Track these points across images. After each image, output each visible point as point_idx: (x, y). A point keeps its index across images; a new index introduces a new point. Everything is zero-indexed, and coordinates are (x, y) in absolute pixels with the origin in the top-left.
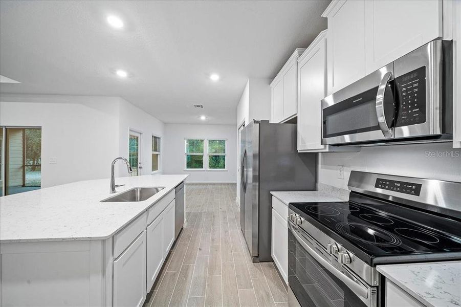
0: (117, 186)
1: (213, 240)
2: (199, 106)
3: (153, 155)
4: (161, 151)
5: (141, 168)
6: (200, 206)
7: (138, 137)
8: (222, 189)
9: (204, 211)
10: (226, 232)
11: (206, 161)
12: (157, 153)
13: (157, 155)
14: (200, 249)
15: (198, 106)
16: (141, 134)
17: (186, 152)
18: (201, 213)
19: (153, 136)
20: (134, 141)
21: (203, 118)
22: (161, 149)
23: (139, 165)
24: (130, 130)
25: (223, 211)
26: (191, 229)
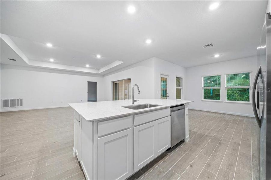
0: (136, 101)
1: (209, 165)
2: (209, 45)
3: (177, 89)
4: (183, 87)
5: (168, 96)
6: (208, 130)
7: (166, 78)
8: (242, 121)
9: (211, 135)
10: (231, 165)
11: (223, 94)
12: (180, 88)
13: (181, 89)
14: (191, 166)
15: (207, 46)
16: (168, 76)
17: (203, 86)
18: (206, 136)
19: (176, 77)
20: (164, 81)
21: (217, 56)
22: (183, 85)
23: (167, 95)
24: (161, 74)
25: (235, 143)
26: (191, 145)
